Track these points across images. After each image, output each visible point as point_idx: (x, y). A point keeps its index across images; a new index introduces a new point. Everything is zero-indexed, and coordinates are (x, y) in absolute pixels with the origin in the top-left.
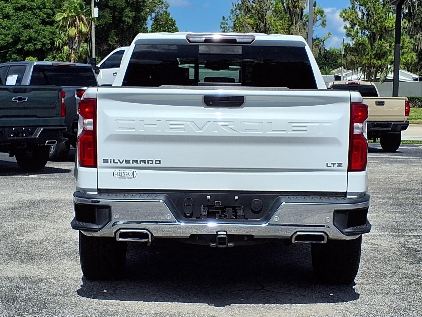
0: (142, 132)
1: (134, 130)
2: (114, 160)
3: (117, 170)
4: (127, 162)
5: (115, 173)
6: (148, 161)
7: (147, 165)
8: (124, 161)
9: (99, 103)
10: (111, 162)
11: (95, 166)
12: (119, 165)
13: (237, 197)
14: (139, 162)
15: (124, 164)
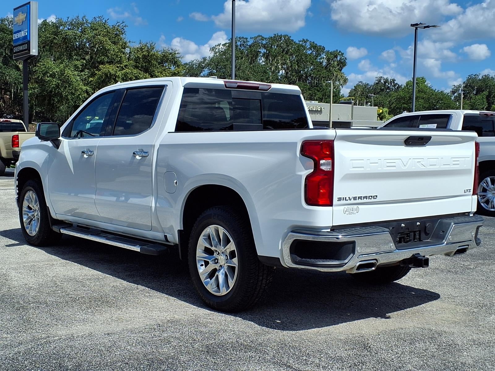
0: (368, 170)
1: (362, 169)
2: (346, 198)
3: (346, 207)
4: (355, 198)
5: (345, 210)
6: (369, 197)
7: (368, 200)
8: (353, 198)
9: (336, 144)
10: (343, 200)
11: (331, 205)
12: (349, 202)
13: (418, 223)
14: (363, 198)
15: (353, 201)
